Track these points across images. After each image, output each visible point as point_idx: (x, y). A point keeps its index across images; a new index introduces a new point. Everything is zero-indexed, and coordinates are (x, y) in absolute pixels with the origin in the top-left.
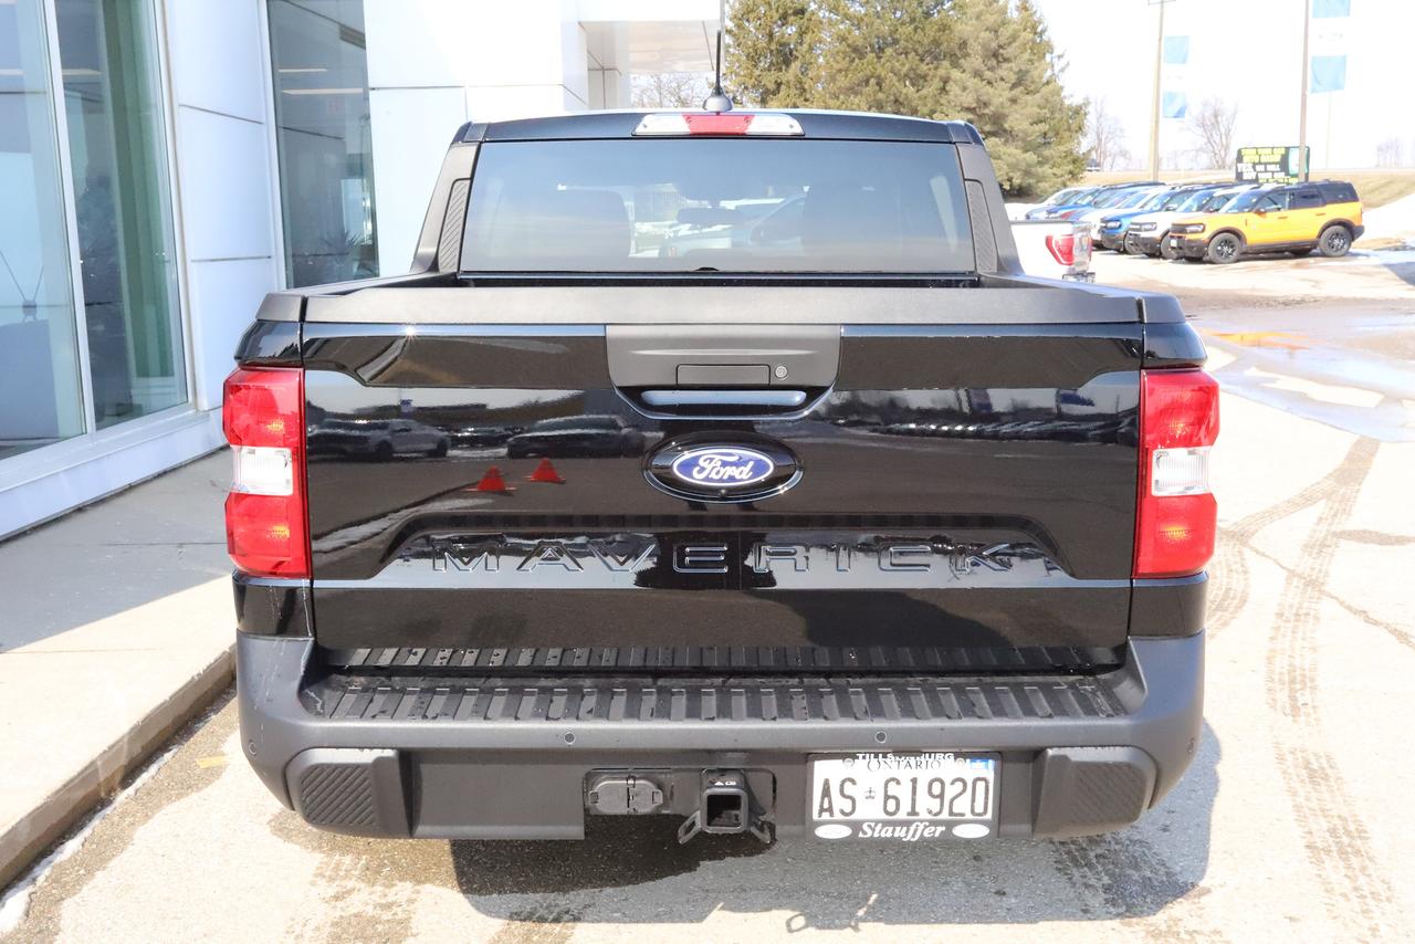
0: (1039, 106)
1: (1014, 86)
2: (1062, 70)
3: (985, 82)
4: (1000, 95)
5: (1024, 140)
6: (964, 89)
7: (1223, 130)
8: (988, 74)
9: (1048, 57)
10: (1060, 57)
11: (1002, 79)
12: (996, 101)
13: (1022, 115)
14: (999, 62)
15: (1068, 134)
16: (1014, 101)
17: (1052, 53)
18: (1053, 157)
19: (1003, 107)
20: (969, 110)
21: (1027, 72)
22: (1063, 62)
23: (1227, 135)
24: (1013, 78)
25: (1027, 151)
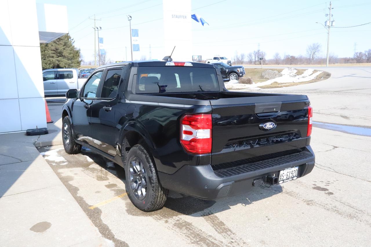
0: (70, 50)
1: (64, 46)
2: (73, 43)
3: (57, 45)
4: (61, 48)
5: (68, 58)
6: (52, 46)
7: (103, 57)
8: (57, 42)
9: (70, 40)
10: (72, 40)
11: (61, 44)
12: (60, 49)
13: (67, 52)
14: (60, 40)
15: (76, 57)
16: (64, 49)
17: (71, 39)
18: (74, 62)
19: (62, 50)
20: (54, 50)
21: (66, 43)
22: (73, 41)
23: (104, 58)
24: (64, 44)
25: (68, 60)
